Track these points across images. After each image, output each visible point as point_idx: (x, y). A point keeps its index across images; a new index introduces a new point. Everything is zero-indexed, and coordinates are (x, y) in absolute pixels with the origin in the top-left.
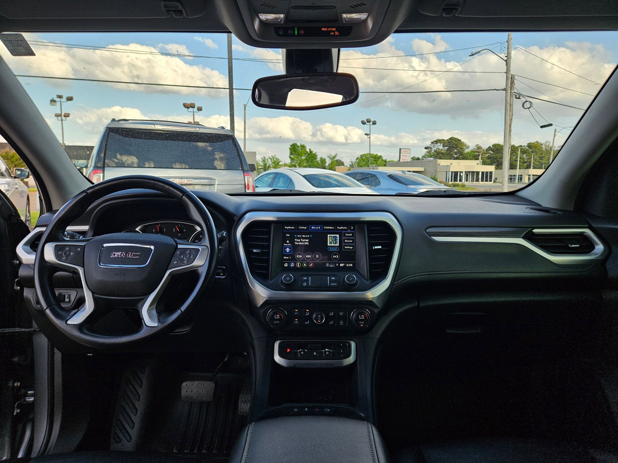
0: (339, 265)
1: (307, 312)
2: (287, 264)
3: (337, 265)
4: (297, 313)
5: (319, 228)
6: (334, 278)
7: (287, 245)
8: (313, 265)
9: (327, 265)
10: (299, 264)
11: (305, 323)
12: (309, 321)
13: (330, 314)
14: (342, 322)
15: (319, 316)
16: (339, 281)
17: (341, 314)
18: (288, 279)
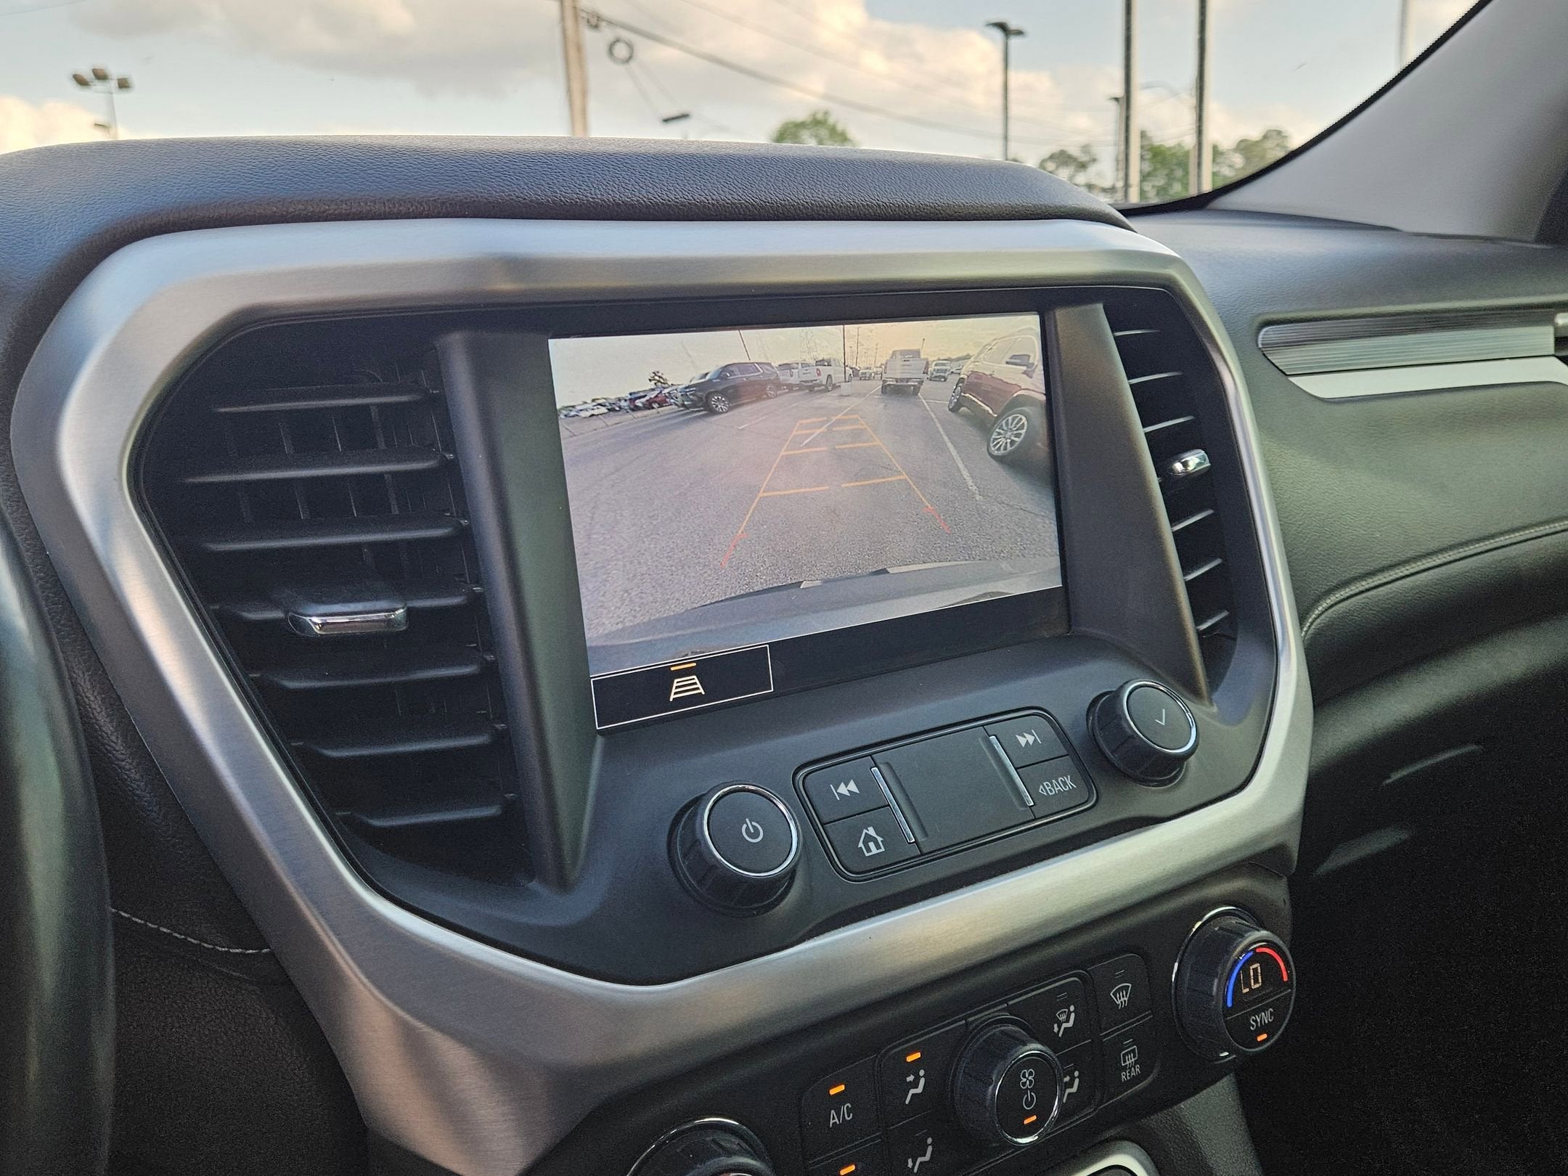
1: (915, 1066)
4: (844, 1109)
11: (910, 1164)
12: (930, 1140)
13: (1059, 1027)
14: (1130, 1060)
15: (1024, 1084)
16: (1071, 751)
17: (1122, 1000)
18: (756, 835)
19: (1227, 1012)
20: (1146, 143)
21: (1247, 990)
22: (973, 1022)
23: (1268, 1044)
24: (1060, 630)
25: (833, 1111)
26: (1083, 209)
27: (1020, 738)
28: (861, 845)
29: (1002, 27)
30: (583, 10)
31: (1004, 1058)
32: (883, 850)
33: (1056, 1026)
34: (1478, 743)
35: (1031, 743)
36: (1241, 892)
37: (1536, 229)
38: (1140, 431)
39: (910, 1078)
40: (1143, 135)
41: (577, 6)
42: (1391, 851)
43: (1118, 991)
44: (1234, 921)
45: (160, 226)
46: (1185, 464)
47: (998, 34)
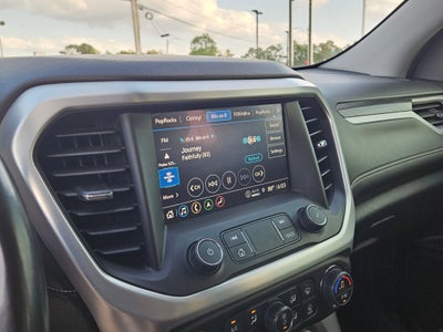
0: (266, 190)
1: (254, 314)
2: (172, 211)
3: (263, 190)
4: (235, 327)
5: (225, 114)
6: (283, 222)
7: (165, 165)
8: (223, 201)
9: (247, 195)
10: (196, 206)
14: (310, 309)
15: (284, 317)
16: (294, 225)
18: (211, 253)
19: (336, 295)
20: (295, 44)
21: (341, 288)
23: (346, 303)
27: (280, 222)
28: (239, 254)
30: (138, 5)
31: (278, 311)
32: (245, 255)
33: (291, 301)
36: (338, 261)
37: (406, 75)
38: (309, 135)
39: (253, 318)
41: (136, 3)
43: (307, 290)
44: (337, 269)
46: (321, 144)
47: (255, 13)
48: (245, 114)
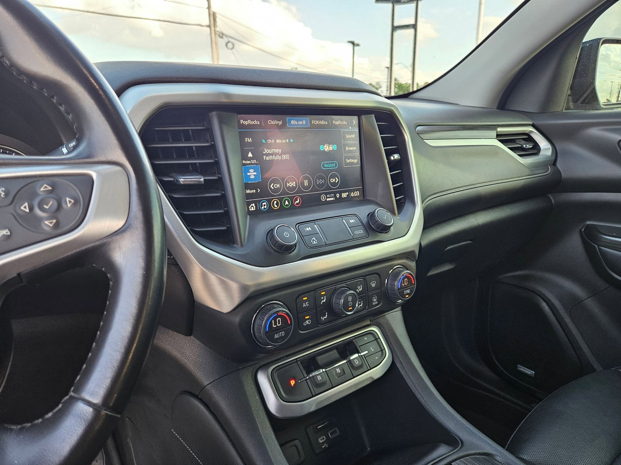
0: (341, 195)
1: (323, 295)
2: (254, 205)
3: (338, 196)
4: (307, 303)
5: (304, 122)
6: (353, 221)
7: (248, 162)
8: (300, 201)
9: (322, 198)
10: (275, 202)
11: (322, 318)
12: (327, 313)
13: (358, 290)
14: (375, 300)
15: (349, 300)
16: (363, 224)
17: (373, 285)
18: (287, 235)
19: (399, 289)
20: (396, 82)
21: (404, 285)
22: (337, 287)
23: (409, 298)
24: (362, 199)
25: (304, 303)
26: (370, 90)
27: (350, 221)
28: (312, 241)
29: (353, 43)
30: (217, 31)
31: (345, 293)
32: (317, 243)
33: (357, 290)
34: (471, 240)
35: (353, 222)
36: (404, 262)
37: (496, 106)
38: (383, 149)
39: (322, 298)
40: (395, 80)
41: (216, 30)
42: (449, 270)
43: (373, 283)
44: (402, 269)
45: (140, 82)
46: (394, 157)
47: (351, 45)
48: (323, 122)
